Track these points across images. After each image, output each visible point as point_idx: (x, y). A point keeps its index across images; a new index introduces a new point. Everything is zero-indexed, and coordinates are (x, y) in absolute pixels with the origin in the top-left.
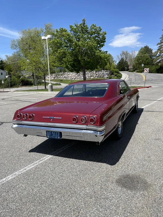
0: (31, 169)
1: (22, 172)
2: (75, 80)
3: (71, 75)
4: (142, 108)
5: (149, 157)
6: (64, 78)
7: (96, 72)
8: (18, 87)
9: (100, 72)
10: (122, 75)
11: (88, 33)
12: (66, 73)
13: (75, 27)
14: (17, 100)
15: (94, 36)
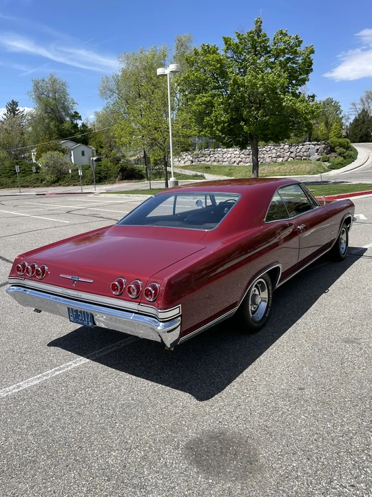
0: (31, 387)
1: (10, 393)
2: (240, 167)
3: (229, 155)
4: (365, 247)
5: (300, 389)
6: (214, 161)
7: (291, 146)
8: (113, 183)
9: (300, 147)
10: (356, 153)
11: (269, 52)
12: (219, 149)
13: (237, 41)
14: (94, 216)
15: (283, 59)
